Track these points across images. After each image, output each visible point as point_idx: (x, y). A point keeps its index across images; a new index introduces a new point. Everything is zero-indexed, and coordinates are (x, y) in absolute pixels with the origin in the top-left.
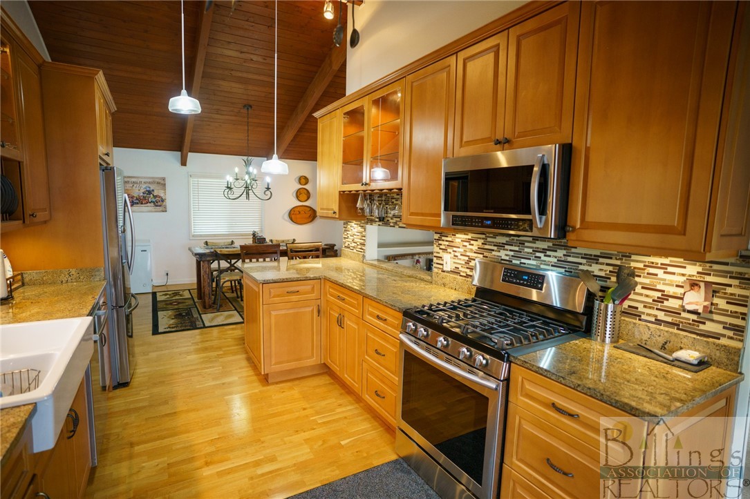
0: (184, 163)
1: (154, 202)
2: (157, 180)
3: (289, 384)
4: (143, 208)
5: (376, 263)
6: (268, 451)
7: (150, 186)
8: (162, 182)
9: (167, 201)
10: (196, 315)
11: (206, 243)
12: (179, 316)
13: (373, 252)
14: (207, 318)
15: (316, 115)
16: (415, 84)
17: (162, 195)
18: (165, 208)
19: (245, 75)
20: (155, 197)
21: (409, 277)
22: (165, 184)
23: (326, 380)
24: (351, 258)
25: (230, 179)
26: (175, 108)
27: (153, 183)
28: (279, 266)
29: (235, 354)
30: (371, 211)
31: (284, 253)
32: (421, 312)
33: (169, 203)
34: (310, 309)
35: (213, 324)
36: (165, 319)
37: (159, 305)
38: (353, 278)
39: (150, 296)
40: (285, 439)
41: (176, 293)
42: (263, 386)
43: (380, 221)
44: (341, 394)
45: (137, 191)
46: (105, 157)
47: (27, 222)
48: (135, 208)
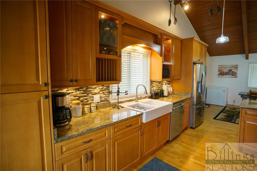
0: (247, 58)
1: (232, 74)
2: (234, 66)
4: (227, 76)
7: (231, 68)
8: (236, 66)
9: (237, 74)
10: (235, 118)
11: (250, 91)
12: (228, 116)
17: (235, 71)
18: (236, 76)
20: (232, 72)
22: (237, 67)
26: (218, 42)
27: (232, 67)
33: (238, 74)
36: (222, 116)
37: (224, 111)
41: (234, 109)
45: (226, 70)
46: (198, 61)
47: (171, 79)
48: (224, 76)
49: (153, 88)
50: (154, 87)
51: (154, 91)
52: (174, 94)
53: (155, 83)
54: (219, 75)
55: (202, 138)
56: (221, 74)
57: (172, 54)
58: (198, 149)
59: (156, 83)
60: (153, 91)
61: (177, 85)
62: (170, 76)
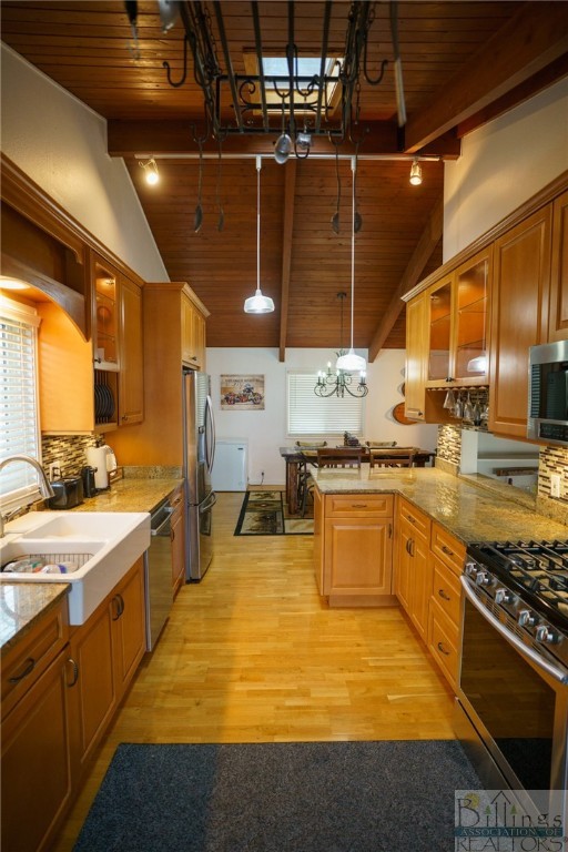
0: (282, 359)
1: (253, 400)
2: (258, 378)
3: (351, 612)
4: (243, 406)
5: (474, 478)
6: (304, 683)
7: (250, 384)
8: (262, 380)
9: (265, 399)
10: (279, 520)
11: (298, 443)
12: (263, 519)
13: (470, 463)
14: (289, 524)
15: (405, 298)
16: (504, 250)
17: (261, 393)
18: (263, 405)
19: (335, 262)
20: (254, 394)
21: (508, 500)
22: (263, 382)
23: (394, 615)
24: (444, 470)
25: (322, 375)
26: (248, 308)
27: (253, 381)
28: (359, 473)
29: (304, 567)
30: (463, 414)
31: (366, 459)
32: (488, 551)
33: (267, 401)
34: (380, 528)
35: (293, 531)
36: (250, 521)
37: (249, 505)
38: (447, 495)
39: (244, 495)
40: (326, 675)
41: (268, 494)
42: (323, 608)
43: (476, 425)
44: (408, 637)
45: (238, 390)
46: (192, 362)
47: (121, 424)
48: (236, 406)
49: (51, 466)
50: (53, 460)
51: (56, 478)
52: (123, 477)
53: (57, 442)
54: (222, 402)
55: (233, 603)
56: (227, 399)
57: (119, 330)
58: (238, 646)
59: (62, 444)
60: (54, 475)
61: (131, 446)
62: (116, 412)
